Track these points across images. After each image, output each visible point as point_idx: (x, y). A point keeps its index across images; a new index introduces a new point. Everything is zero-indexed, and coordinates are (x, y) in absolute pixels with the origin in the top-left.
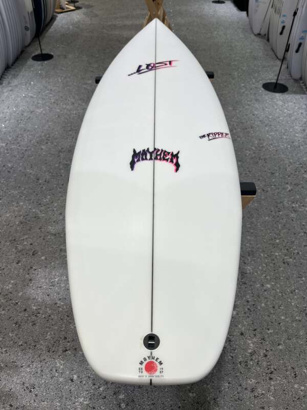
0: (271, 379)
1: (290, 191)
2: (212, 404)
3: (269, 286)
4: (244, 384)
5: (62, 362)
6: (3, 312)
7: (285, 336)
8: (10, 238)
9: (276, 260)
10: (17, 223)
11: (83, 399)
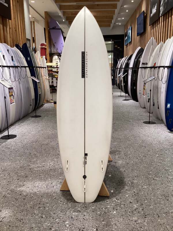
0: (145, 217)
1: (158, 156)
2: (114, 225)
3: (146, 187)
4: (131, 219)
5: (38, 211)
6: (9, 195)
7: (153, 203)
8: (15, 172)
9: (149, 179)
10: (19, 167)
11: (47, 223)
